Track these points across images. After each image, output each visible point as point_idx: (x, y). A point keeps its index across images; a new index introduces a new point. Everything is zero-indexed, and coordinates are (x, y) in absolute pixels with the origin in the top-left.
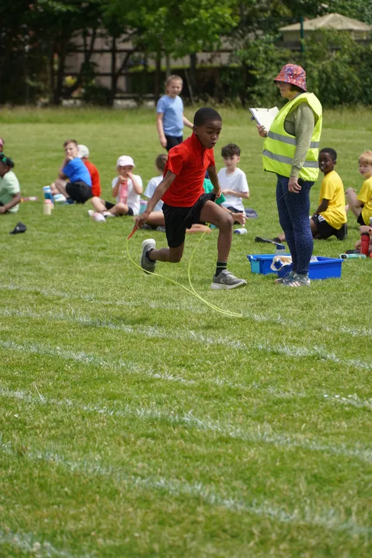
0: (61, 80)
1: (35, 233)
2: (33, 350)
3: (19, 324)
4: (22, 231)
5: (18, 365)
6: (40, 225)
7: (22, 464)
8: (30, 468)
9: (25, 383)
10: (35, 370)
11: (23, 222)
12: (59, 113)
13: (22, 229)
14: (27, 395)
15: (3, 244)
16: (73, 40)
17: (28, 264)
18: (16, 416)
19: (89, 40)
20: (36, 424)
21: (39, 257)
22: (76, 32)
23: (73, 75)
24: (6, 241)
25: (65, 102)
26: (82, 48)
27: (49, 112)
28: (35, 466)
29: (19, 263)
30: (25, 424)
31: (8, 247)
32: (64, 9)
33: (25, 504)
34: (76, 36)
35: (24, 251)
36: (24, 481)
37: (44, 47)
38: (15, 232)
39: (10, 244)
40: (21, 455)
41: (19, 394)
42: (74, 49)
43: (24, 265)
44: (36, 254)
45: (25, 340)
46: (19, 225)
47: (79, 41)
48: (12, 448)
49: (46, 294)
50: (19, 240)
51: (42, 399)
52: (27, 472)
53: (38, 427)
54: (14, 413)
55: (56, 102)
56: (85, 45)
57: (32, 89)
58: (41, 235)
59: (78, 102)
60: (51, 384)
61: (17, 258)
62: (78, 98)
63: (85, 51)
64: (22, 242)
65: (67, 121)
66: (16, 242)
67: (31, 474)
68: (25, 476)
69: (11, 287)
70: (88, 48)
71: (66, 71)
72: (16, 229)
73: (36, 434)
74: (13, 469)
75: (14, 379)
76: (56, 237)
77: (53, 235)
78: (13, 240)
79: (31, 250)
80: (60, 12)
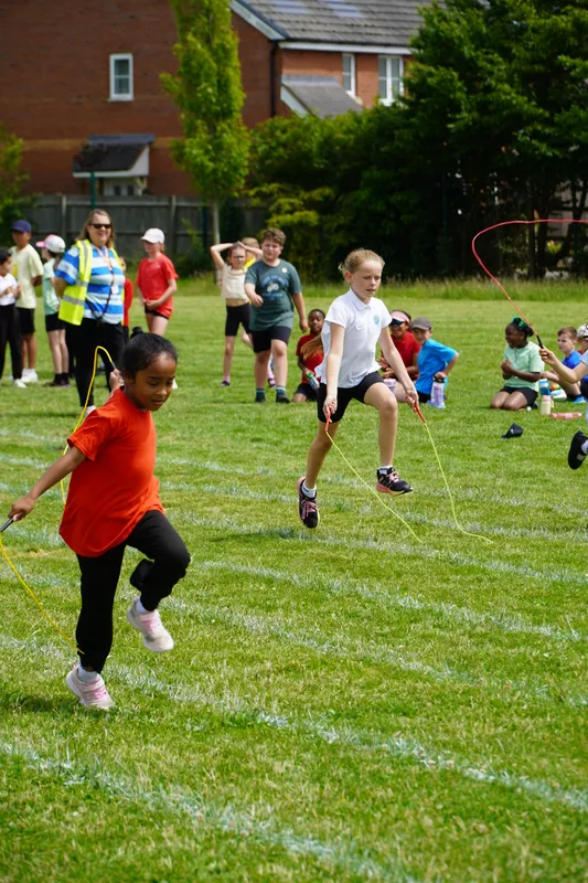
0: (543, 246)
1: (534, 437)
2: (556, 577)
3: (533, 546)
4: (518, 435)
5: (539, 596)
6: (539, 428)
7: (563, 711)
8: (574, 716)
9: (552, 618)
10: (561, 602)
11: (517, 423)
12: (545, 289)
13: (518, 431)
14: (556, 630)
15: (494, 450)
16: (557, 195)
17: (531, 475)
18: (546, 655)
19: (578, 195)
20: (572, 664)
21: (542, 467)
22: (563, 185)
23: (556, 239)
24: (498, 446)
25: (548, 274)
26: (571, 205)
27: (529, 286)
28: (579, 713)
29: (518, 474)
30: (558, 665)
31: (501, 454)
32: (550, 154)
33: (573, 758)
34: (563, 189)
35: (521, 459)
36: (567, 731)
37: (521, 202)
38: (509, 435)
39: (503, 451)
40: (561, 700)
41: (545, 630)
42: (559, 206)
43: (525, 476)
44: (538, 464)
45: (544, 566)
46: (514, 427)
47: (566, 195)
48: (548, 693)
49: (559, 511)
50: (514, 444)
51: (576, 635)
52: (570, 719)
53: (575, 668)
54: (542, 653)
55: (536, 274)
56: (574, 200)
57: (506, 255)
58: (541, 439)
59: (566, 274)
60: (583, 617)
61: (514, 466)
62: (566, 269)
63: (574, 209)
64: (519, 447)
65: (553, 298)
66: (511, 448)
67: (575, 723)
68: (568, 725)
69: (514, 503)
70: (578, 204)
71: (549, 234)
72: (509, 431)
73: (574, 676)
74: (552, 717)
75: (536, 612)
76: (561, 443)
77: (558, 440)
78: (507, 445)
79: (531, 459)
80: (544, 157)
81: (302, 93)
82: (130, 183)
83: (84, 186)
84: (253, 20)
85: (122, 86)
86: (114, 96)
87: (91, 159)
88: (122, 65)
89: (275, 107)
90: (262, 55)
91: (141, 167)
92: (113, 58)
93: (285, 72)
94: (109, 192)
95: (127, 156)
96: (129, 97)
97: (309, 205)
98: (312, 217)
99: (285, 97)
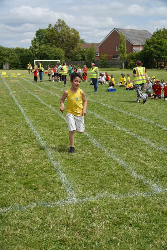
81: (135, 50)
82: (118, 59)
83: (113, 60)
84: (130, 42)
85: (117, 49)
86: (116, 50)
87: (114, 57)
88: (117, 47)
89: (132, 51)
90: (131, 45)
91: (119, 58)
92: (116, 46)
93: (133, 47)
94: (116, 60)
95: (117, 56)
96: (118, 50)
97: (134, 61)
98: (134, 62)
99: (133, 50)
